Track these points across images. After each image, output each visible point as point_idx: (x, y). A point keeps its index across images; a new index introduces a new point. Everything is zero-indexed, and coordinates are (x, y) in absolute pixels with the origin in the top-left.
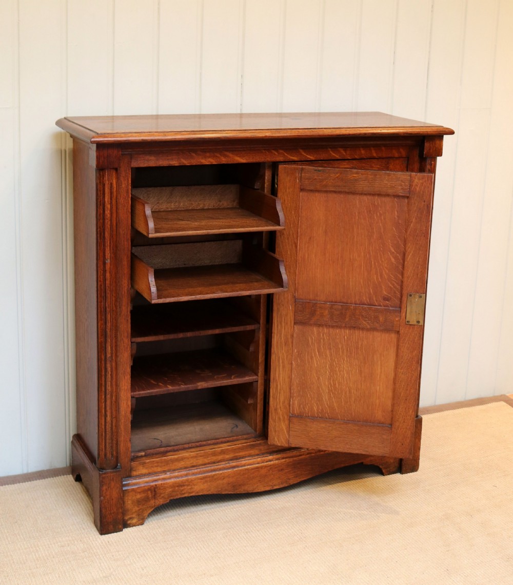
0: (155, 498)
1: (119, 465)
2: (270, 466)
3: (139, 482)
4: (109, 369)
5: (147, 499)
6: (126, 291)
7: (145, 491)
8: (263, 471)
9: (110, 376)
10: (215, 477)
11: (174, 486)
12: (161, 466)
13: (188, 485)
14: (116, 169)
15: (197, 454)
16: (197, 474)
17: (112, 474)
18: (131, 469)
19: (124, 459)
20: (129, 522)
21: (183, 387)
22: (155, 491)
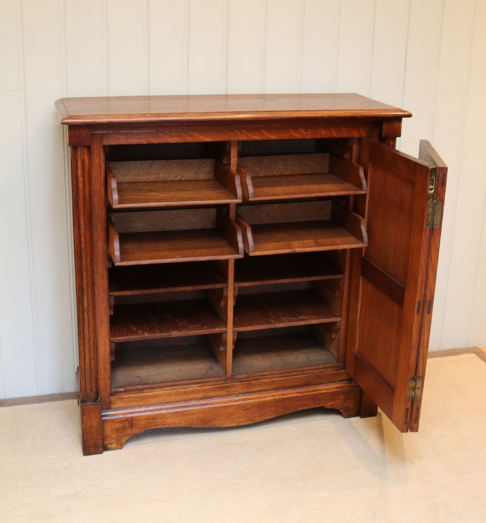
0: (131, 428)
1: (99, 398)
2: (237, 405)
3: (117, 413)
4: (86, 319)
5: (124, 429)
6: (101, 252)
7: (122, 421)
8: (230, 410)
9: (87, 325)
10: (186, 413)
11: (148, 418)
12: (137, 402)
13: (161, 419)
14: (89, 148)
15: (170, 393)
16: (169, 409)
17: (92, 407)
18: (111, 403)
19: (104, 394)
20: (109, 446)
21: (158, 335)
22: (131, 422)
